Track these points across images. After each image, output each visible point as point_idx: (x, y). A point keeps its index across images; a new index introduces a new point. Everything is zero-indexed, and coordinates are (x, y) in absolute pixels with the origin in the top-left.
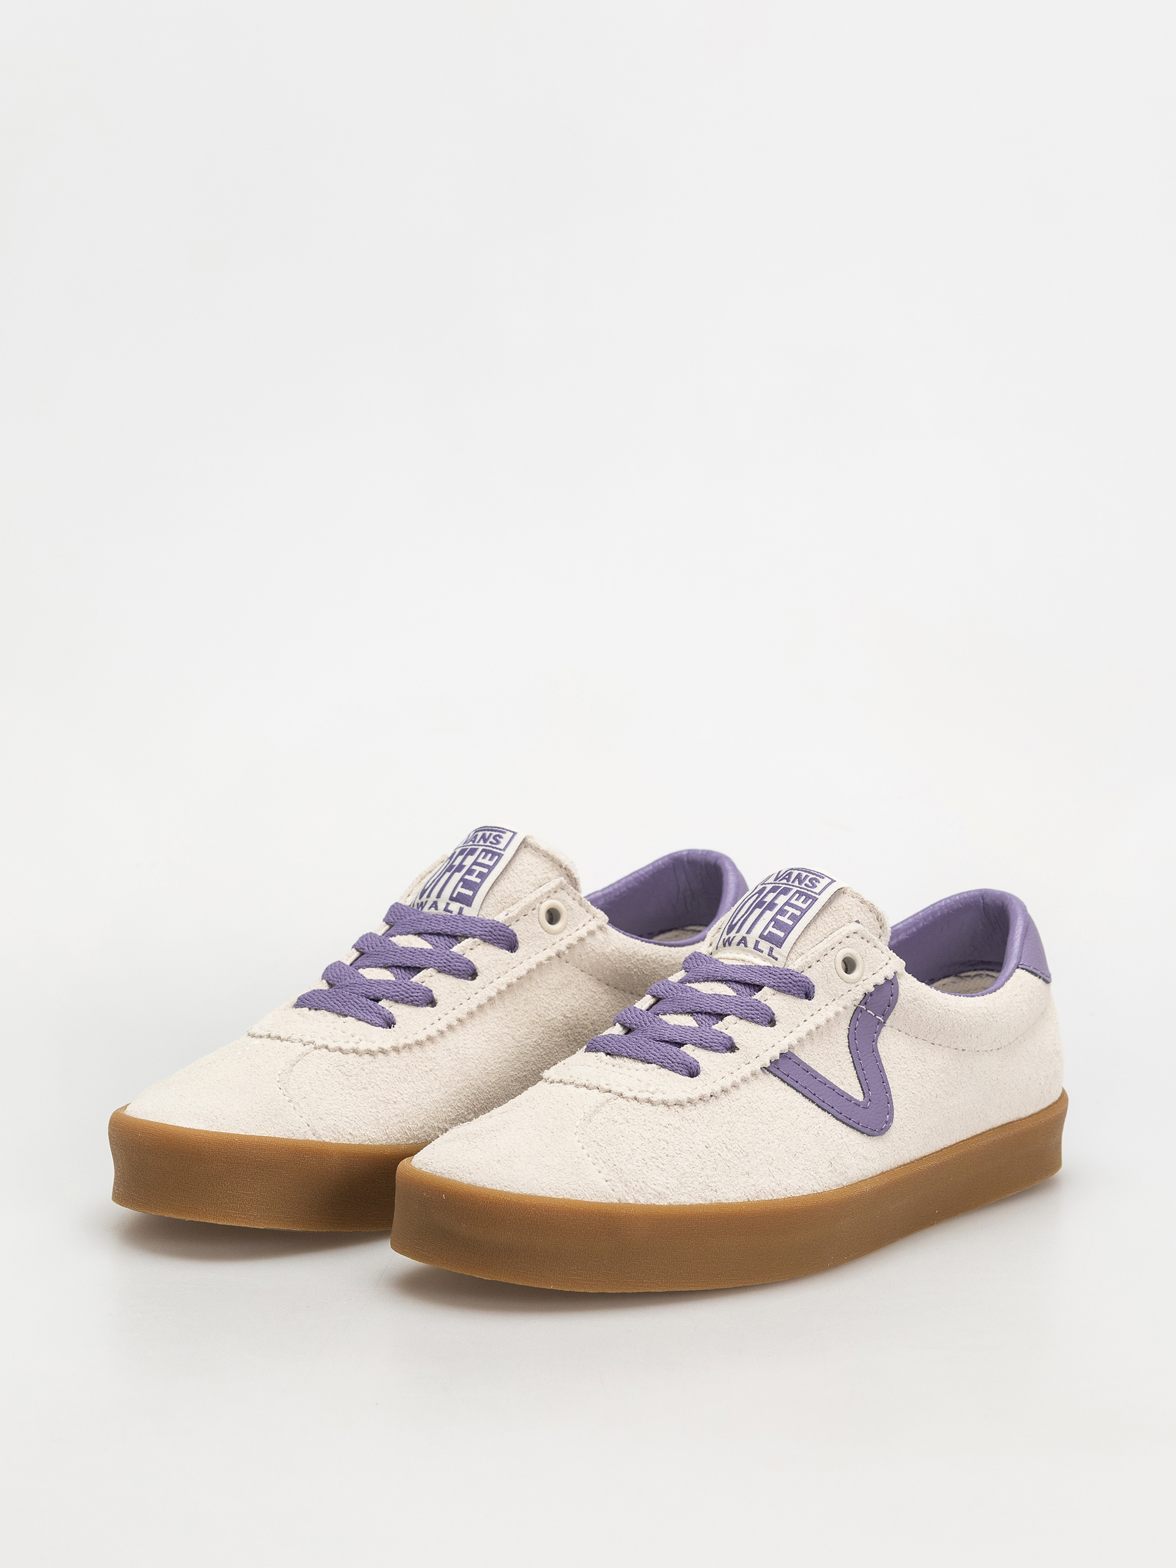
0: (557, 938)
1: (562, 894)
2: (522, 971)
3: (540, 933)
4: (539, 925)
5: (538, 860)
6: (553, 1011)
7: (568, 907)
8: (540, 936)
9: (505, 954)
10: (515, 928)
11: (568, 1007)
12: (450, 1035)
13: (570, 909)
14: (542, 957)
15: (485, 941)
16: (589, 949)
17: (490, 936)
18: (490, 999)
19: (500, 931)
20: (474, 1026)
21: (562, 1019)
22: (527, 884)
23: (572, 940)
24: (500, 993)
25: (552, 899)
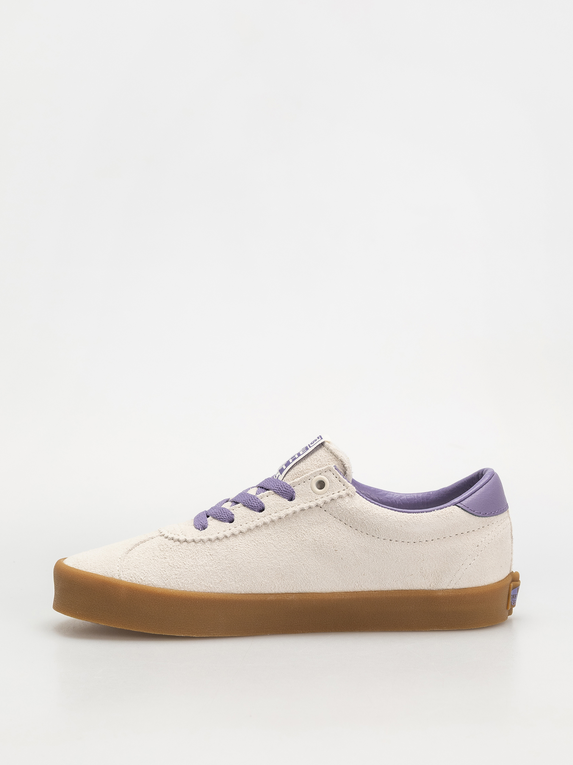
0: (319, 497)
1: (329, 474)
2: (290, 511)
3: (310, 492)
4: (310, 488)
5: (327, 454)
6: (307, 536)
7: (331, 481)
8: (309, 494)
9: (285, 501)
10: (295, 489)
11: (318, 535)
12: (232, 539)
13: (331, 482)
14: (305, 506)
15: (275, 493)
16: (338, 505)
17: (279, 490)
18: (265, 524)
19: (285, 489)
20: (250, 536)
21: (312, 541)
22: (314, 466)
23: (328, 499)
24: (273, 521)
25: (322, 475)
